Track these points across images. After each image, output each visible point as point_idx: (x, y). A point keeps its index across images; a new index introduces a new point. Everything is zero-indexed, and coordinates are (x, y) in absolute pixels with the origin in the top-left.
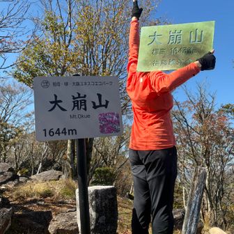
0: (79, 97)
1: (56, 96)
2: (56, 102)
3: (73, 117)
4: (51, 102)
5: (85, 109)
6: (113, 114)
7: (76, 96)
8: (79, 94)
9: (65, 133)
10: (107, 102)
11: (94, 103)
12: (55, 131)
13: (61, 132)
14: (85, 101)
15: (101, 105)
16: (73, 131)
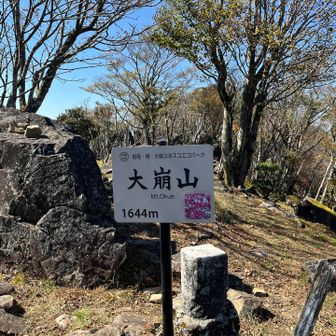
0: (162, 173)
1: (136, 171)
2: (136, 179)
3: (154, 196)
4: (131, 179)
5: (169, 188)
6: (203, 195)
7: (159, 171)
8: (162, 169)
9: (146, 215)
10: (196, 180)
11: (179, 180)
12: (134, 212)
13: (141, 213)
14: (169, 178)
15: (188, 184)
16: (155, 213)
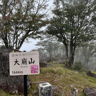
1: (16, 60)
3: (22, 67)
4: (15, 62)
5: (26, 64)
6: (36, 66)
8: (24, 59)
10: (34, 61)
11: (29, 62)
12: (16, 72)
14: (26, 61)
15: (32, 63)
16: (22, 72)
